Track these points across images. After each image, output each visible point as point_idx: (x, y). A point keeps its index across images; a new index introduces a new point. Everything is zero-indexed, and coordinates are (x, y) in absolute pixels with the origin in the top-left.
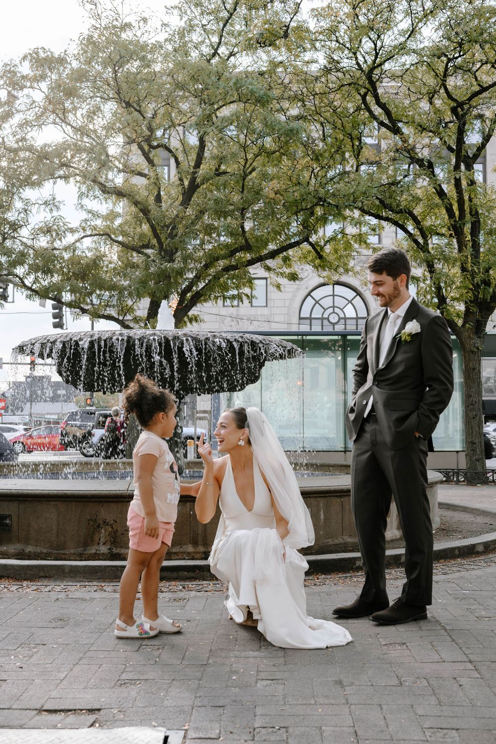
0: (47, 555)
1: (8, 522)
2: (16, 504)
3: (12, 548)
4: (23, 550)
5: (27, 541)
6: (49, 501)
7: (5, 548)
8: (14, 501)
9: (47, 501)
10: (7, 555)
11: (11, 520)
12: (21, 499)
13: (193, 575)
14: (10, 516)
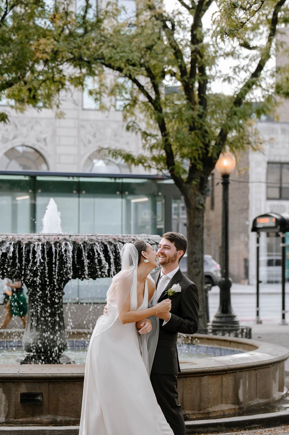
1: (39, 398)
2: (46, 384)
3: (45, 418)
4: (54, 419)
5: (56, 412)
6: (74, 381)
7: (38, 419)
8: (45, 382)
9: (73, 381)
10: (42, 424)
11: (42, 397)
12: (54, 380)
14: (41, 394)
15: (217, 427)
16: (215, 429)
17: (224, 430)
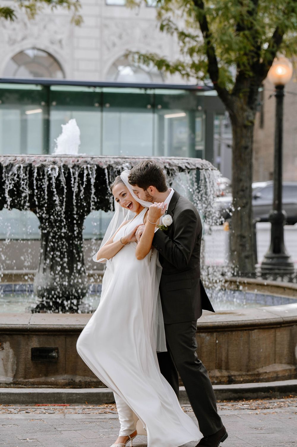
0: (98, 384)
1: (54, 354)
2: (62, 338)
3: (61, 378)
4: (72, 380)
5: (74, 372)
7: (53, 379)
8: (61, 335)
10: (57, 385)
11: (58, 353)
13: (268, 394)
14: (56, 350)
15: (269, 392)
16: (266, 394)
17: (278, 396)
